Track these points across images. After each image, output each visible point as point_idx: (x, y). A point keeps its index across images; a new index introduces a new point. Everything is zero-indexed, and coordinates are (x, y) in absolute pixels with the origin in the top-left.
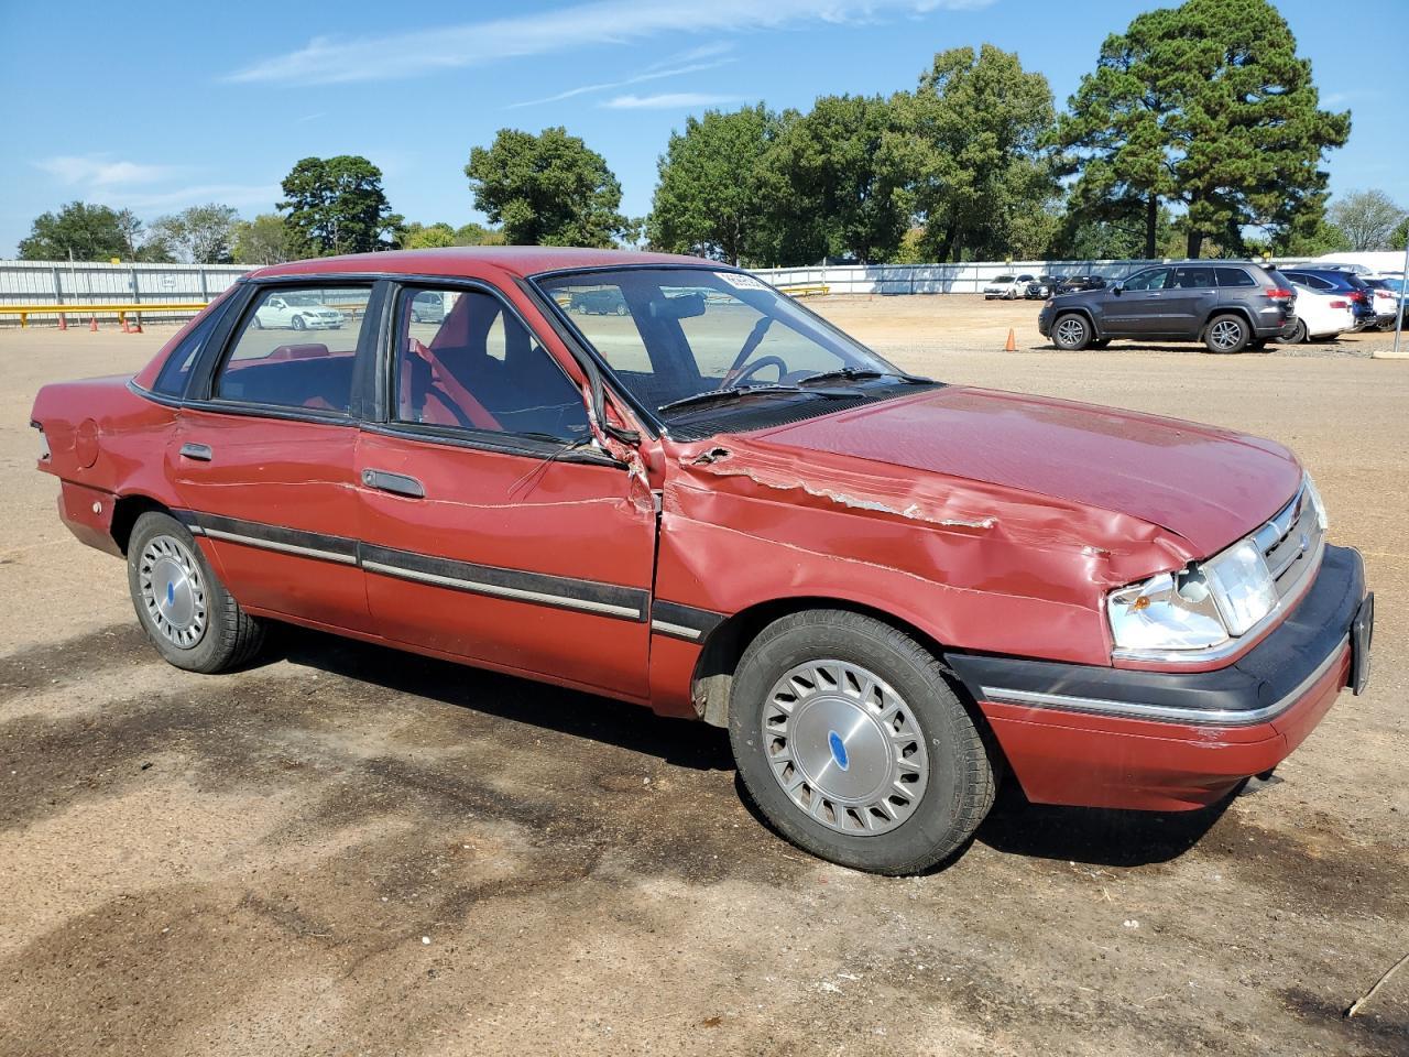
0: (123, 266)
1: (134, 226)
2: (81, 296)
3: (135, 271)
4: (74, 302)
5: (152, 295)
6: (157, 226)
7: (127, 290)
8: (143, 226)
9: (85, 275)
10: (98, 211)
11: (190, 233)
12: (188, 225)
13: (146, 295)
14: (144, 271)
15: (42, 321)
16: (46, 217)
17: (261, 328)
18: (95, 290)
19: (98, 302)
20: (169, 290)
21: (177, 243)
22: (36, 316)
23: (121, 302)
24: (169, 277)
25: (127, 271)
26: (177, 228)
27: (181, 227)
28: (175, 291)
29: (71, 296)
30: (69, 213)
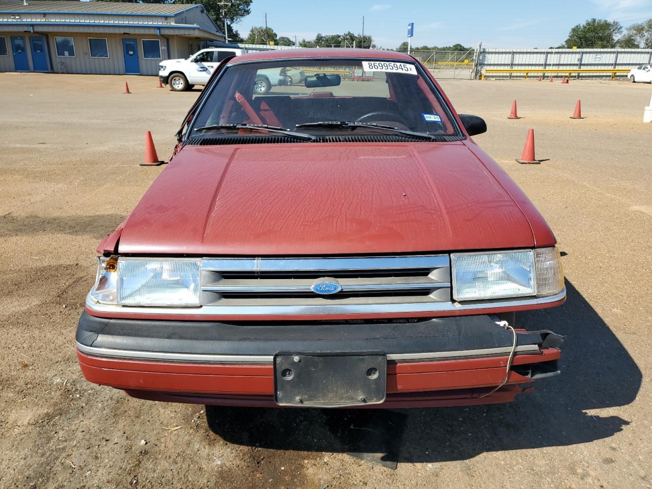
0: (578, 50)
1: (619, 29)
2: (554, 65)
3: (583, 53)
4: (551, 68)
5: (587, 65)
6: (630, 29)
7: (576, 62)
8: (622, 29)
9: (559, 55)
10: (602, 22)
11: (646, 32)
12: (646, 28)
13: (584, 65)
14: (587, 53)
15: (534, 77)
16: (577, 26)
17: (634, 82)
18: (562, 62)
19: (561, 68)
20: (597, 62)
21: (638, 37)
22: (533, 74)
23: (572, 68)
24: (599, 56)
25: (579, 53)
26: (640, 29)
27: (642, 29)
28: (600, 62)
29: (550, 65)
30: (588, 24)
